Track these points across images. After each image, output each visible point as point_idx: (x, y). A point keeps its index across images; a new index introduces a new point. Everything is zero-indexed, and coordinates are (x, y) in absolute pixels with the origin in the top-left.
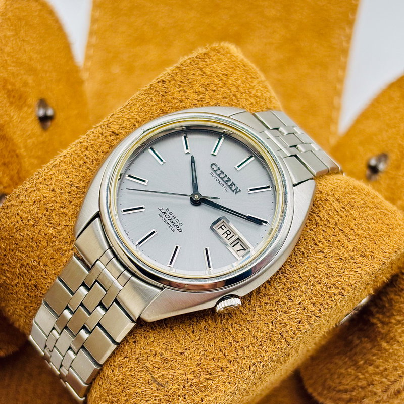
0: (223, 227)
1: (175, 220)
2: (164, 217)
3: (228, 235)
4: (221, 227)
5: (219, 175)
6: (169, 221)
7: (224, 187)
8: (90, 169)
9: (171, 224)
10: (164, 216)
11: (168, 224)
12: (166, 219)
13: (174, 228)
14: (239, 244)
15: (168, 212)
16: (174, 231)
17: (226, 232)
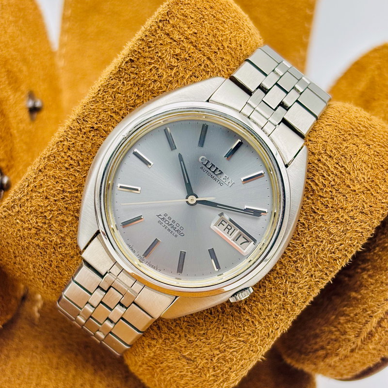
0: (223, 222)
1: (175, 225)
2: (164, 224)
3: (229, 229)
4: (221, 223)
5: (209, 169)
6: (169, 227)
7: (217, 180)
8: (78, 171)
9: (172, 230)
10: (163, 222)
11: (169, 230)
12: (167, 225)
13: (176, 233)
14: (241, 237)
15: (166, 218)
16: (176, 236)
17: (227, 228)
